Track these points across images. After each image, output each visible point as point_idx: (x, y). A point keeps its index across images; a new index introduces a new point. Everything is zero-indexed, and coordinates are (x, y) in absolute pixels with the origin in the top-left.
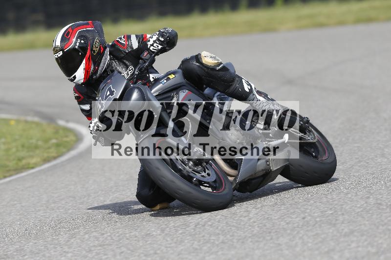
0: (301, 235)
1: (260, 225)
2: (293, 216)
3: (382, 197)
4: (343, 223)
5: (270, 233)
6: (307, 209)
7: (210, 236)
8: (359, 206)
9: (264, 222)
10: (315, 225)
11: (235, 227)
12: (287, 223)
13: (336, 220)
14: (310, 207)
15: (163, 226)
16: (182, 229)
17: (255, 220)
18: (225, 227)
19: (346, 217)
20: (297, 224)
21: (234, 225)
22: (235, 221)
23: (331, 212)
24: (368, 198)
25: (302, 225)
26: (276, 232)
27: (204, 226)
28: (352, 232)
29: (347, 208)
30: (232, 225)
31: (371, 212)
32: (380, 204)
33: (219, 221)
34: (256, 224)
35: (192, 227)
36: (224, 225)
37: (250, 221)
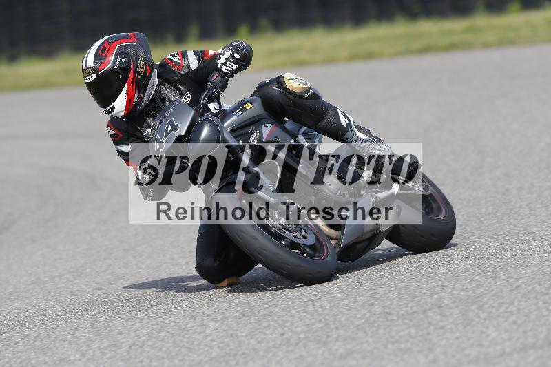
0: (278, 358)
1: (221, 345)
2: (268, 332)
3: (391, 304)
4: (337, 340)
5: (235, 355)
6: (287, 321)
7: (151, 362)
8: (359, 316)
9: (226, 340)
10: (297, 344)
11: (186, 348)
12: (259, 342)
13: (328, 336)
14: (290, 319)
15: (85, 348)
16: (111, 351)
17: (214, 338)
18: (171, 349)
19: (342, 332)
20: (273, 343)
21: (184, 345)
22: (185, 340)
23: (320, 326)
24: (372, 305)
25: (280, 344)
26: (244, 354)
27: (141, 347)
28: (350, 353)
29: (343, 319)
30: (181, 345)
31: (376, 325)
32: (389, 314)
33: (163, 340)
34: (215, 343)
35: (124, 349)
36: (171, 344)
37: (206, 339)
